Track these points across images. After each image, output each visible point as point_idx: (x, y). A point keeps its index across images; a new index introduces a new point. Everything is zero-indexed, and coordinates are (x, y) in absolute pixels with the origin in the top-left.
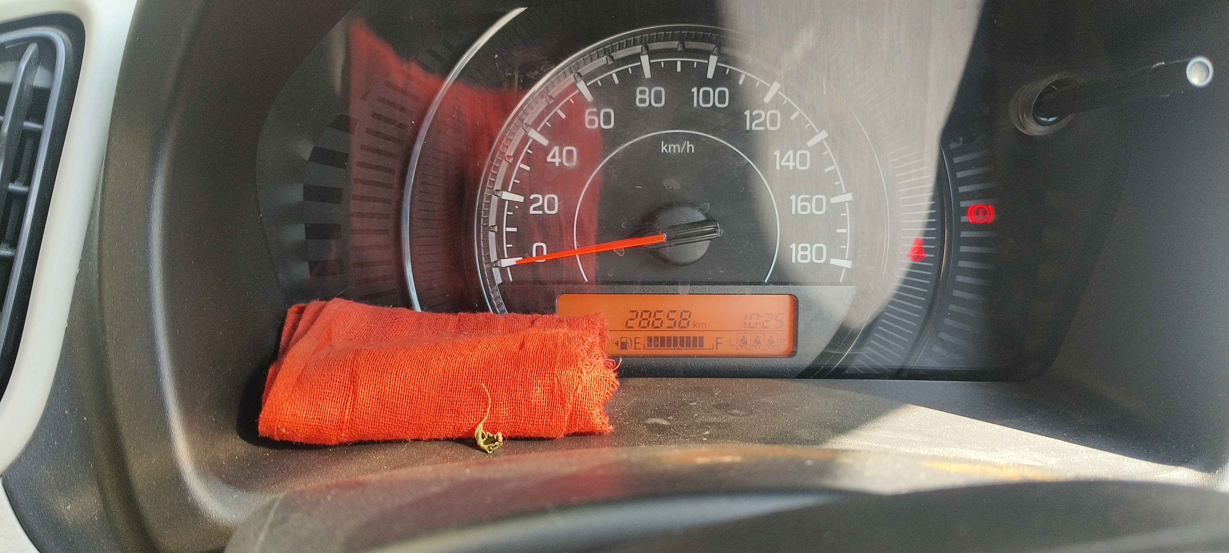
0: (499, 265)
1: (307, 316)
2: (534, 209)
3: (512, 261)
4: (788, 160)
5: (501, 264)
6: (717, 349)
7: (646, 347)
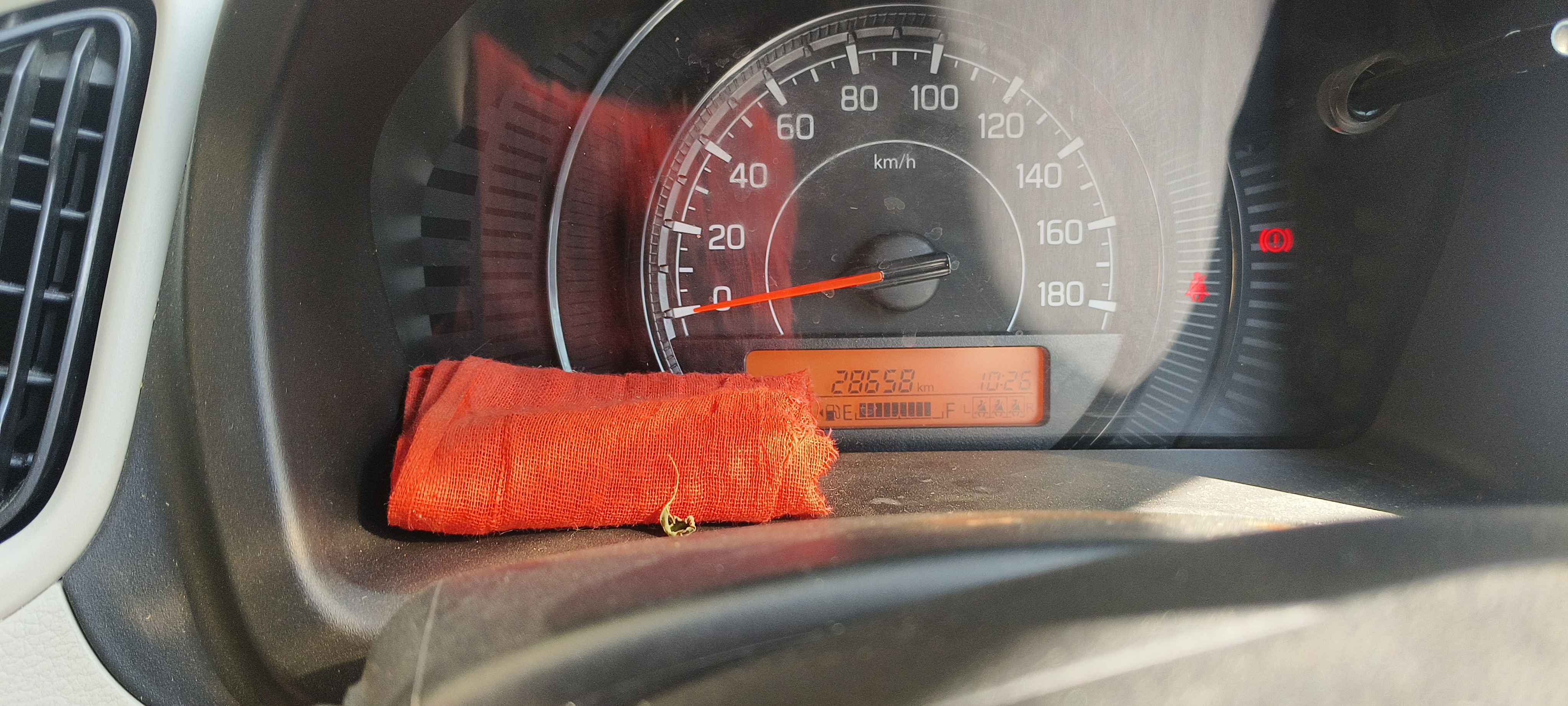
0: (671, 316)
1: (436, 379)
2: (715, 244)
3: (689, 310)
4: (1034, 176)
5: (673, 315)
6: (948, 417)
7: (858, 417)
